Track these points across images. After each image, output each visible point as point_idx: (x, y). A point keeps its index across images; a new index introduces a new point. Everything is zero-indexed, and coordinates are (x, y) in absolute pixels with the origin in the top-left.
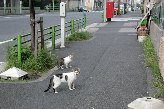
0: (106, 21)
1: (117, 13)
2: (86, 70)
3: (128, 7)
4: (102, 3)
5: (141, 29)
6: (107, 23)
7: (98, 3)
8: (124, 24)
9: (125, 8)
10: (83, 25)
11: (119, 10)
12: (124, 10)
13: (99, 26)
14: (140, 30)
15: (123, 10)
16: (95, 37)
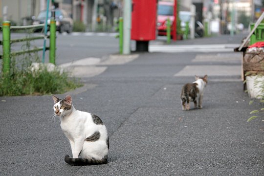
0: (132, 52)
1: (169, 34)
2: (53, 165)
3: (207, 16)
4: (116, 7)
5: (255, 49)
6: (136, 56)
7: (102, 10)
8: (194, 58)
9: (199, 17)
10: (47, 49)
11: (176, 25)
12: (196, 25)
13: (108, 63)
14: (254, 54)
15: (192, 26)
16: (92, 86)
